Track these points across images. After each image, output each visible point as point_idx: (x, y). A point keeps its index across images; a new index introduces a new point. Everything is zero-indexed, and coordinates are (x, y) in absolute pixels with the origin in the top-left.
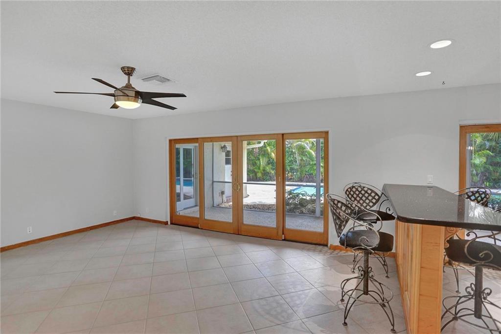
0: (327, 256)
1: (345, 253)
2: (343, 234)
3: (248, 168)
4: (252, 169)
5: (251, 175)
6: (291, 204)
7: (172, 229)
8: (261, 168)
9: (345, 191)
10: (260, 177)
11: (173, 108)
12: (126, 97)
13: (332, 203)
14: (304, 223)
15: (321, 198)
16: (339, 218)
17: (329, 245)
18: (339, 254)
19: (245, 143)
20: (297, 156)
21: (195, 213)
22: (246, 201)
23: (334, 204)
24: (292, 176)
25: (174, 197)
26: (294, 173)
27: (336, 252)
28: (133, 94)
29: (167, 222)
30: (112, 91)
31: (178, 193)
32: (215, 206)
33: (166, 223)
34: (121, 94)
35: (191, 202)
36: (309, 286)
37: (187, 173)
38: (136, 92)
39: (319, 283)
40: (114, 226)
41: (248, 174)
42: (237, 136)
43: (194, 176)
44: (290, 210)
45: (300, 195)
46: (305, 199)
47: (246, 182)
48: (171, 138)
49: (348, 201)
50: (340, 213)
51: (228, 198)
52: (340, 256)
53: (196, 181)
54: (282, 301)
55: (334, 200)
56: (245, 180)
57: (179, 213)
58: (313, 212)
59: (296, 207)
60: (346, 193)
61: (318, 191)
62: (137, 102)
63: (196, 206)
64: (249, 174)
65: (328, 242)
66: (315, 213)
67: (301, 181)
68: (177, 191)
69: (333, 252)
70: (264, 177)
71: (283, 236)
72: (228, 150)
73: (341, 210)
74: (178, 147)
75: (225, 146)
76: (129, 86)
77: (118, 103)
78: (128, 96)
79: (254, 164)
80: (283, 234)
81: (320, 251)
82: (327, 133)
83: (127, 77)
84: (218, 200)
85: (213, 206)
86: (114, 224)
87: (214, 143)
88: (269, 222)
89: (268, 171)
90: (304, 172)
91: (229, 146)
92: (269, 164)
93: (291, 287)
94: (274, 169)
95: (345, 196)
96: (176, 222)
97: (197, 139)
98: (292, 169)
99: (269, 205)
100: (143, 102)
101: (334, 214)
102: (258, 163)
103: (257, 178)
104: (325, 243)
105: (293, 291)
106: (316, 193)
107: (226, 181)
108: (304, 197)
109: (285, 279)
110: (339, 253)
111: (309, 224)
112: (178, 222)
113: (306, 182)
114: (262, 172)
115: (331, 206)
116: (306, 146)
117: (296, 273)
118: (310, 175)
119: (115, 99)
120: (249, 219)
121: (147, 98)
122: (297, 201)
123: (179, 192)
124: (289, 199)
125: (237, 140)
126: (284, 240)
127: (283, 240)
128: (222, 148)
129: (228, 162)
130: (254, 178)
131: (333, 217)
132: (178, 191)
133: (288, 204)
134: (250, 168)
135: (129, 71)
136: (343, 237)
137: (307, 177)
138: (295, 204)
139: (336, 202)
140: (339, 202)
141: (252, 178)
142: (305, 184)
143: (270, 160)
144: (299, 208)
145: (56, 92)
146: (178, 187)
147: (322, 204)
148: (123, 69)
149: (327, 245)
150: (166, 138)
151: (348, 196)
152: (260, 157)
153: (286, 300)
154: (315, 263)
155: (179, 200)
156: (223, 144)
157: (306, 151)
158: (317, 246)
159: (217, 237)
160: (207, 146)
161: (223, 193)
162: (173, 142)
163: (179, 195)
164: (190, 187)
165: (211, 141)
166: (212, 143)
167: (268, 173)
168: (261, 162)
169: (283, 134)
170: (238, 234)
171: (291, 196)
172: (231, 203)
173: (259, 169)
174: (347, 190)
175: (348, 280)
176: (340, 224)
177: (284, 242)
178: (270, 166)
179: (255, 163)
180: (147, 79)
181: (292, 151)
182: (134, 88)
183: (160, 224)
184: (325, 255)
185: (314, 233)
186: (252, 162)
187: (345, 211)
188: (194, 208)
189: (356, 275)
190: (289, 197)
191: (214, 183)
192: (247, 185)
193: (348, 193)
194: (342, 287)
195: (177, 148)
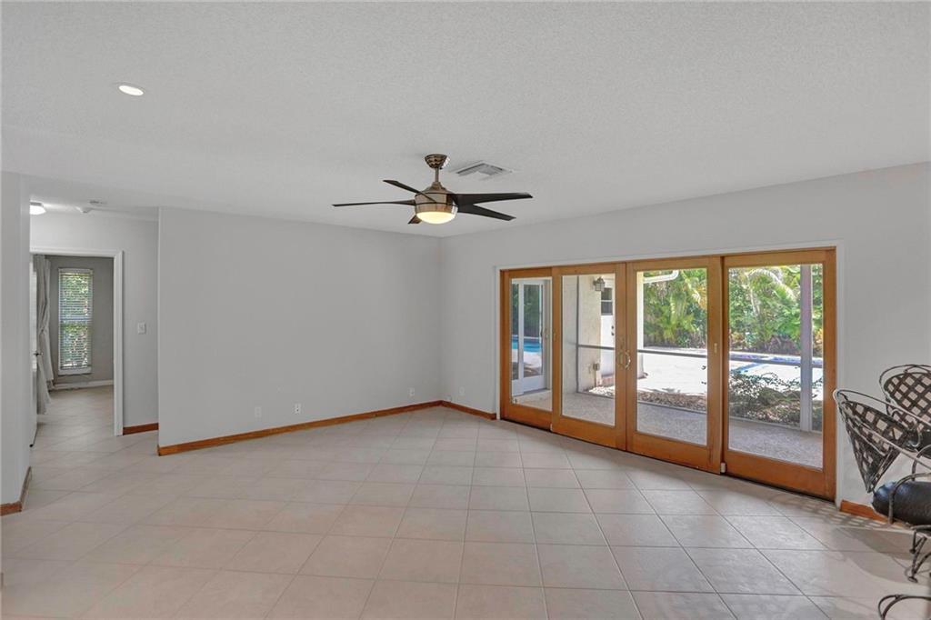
0: (833, 525)
1: (883, 526)
2: (883, 487)
3: (645, 321)
4: (653, 323)
5: (651, 335)
6: (740, 398)
7: (503, 427)
8: (673, 322)
9: (884, 382)
10: (671, 339)
11: (507, 218)
12: (432, 204)
13: (850, 412)
14: (772, 441)
15: (814, 391)
16: (870, 449)
17: (838, 503)
18: (867, 527)
19: (640, 275)
20: (751, 296)
21: (543, 401)
22: (642, 386)
23: (855, 413)
24: (740, 338)
25: (508, 371)
26: (744, 331)
27: (859, 519)
28: (443, 199)
29: (495, 414)
30: (411, 196)
31: (514, 363)
32: (580, 390)
33: (493, 417)
34: (426, 200)
35: (537, 381)
36: (788, 588)
37: (531, 329)
38: (448, 194)
39: (813, 585)
40: (409, 413)
41: (645, 333)
42: (625, 263)
43: (544, 335)
44: (739, 411)
45: (762, 381)
46: (772, 390)
47: (642, 349)
48: (503, 268)
49: (893, 408)
50: (870, 435)
51: (607, 378)
52: (872, 533)
53: (546, 343)
54: (721, 608)
55: (856, 404)
56: (640, 345)
57: (516, 401)
58: (795, 419)
59: (751, 405)
60: (886, 387)
61: (806, 375)
62: (450, 212)
63: (546, 389)
64: (647, 331)
65: (835, 493)
66: (798, 421)
67: (763, 350)
68: (513, 361)
69: (849, 519)
70: (680, 339)
71: (723, 465)
72: (606, 286)
73: (876, 429)
74: (516, 283)
75: (600, 279)
76: (436, 187)
77: (420, 216)
78: (435, 203)
79: (659, 313)
80: (723, 461)
81: (815, 511)
82: (831, 251)
83: (434, 171)
84: (585, 379)
85: (577, 392)
86: (410, 410)
87: (580, 276)
88: (691, 431)
89: (686, 327)
90: (770, 333)
91: (609, 281)
92: (689, 313)
93: (743, 580)
94: (698, 324)
95: (882, 395)
96: (511, 417)
97: (550, 268)
98: (739, 324)
99: (691, 397)
100: (459, 211)
101: (854, 437)
102: (667, 311)
103: (663, 340)
104: (828, 494)
105: (748, 589)
106: (802, 377)
107: (602, 345)
108: (771, 386)
109: (728, 560)
110: (867, 523)
111: (784, 445)
112: (512, 416)
113: (775, 353)
114: (675, 328)
115: (847, 417)
116: (774, 276)
117: (754, 552)
118: (785, 337)
119: (416, 209)
120: (648, 423)
121: (466, 203)
122: (753, 392)
123: (516, 361)
124: (734, 387)
125: (625, 271)
126: (726, 474)
127: (722, 474)
128: (595, 283)
129: (606, 309)
130: (657, 341)
131: (854, 444)
132: (515, 359)
133: (735, 398)
134: (648, 320)
135: (436, 162)
136: (881, 492)
137: (777, 343)
138: (750, 399)
139: (860, 410)
140: (867, 409)
141: (652, 339)
142: (771, 357)
143: (691, 306)
144: (758, 409)
145: (335, 206)
146: (515, 352)
147: (818, 403)
148: (428, 159)
149: (832, 500)
150: (495, 267)
151: (892, 395)
152: (671, 300)
153: (732, 607)
154: (803, 537)
155: (516, 377)
156: (596, 277)
157: (773, 288)
158: (806, 498)
159: (584, 452)
160: (568, 281)
161: (596, 367)
162: (506, 275)
163: (516, 367)
164: (535, 353)
165: (575, 273)
166: (575, 276)
167: (687, 331)
168: (673, 309)
169: (723, 258)
170: (626, 451)
171: (740, 381)
172: (613, 388)
173: (669, 323)
174: (889, 381)
175: (898, 598)
176: (874, 463)
177: (726, 478)
178: (691, 318)
179: (660, 310)
180: (464, 171)
181: (741, 289)
182: (444, 189)
183: (482, 418)
184: (826, 521)
185: (799, 469)
186: (655, 311)
187: (884, 433)
188: (542, 393)
189: (921, 590)
190: (735, 383)
191: (581, 349)
192: (644, 354)
193: (891, 388)
194: (882, 612)
195: (514, 285)
